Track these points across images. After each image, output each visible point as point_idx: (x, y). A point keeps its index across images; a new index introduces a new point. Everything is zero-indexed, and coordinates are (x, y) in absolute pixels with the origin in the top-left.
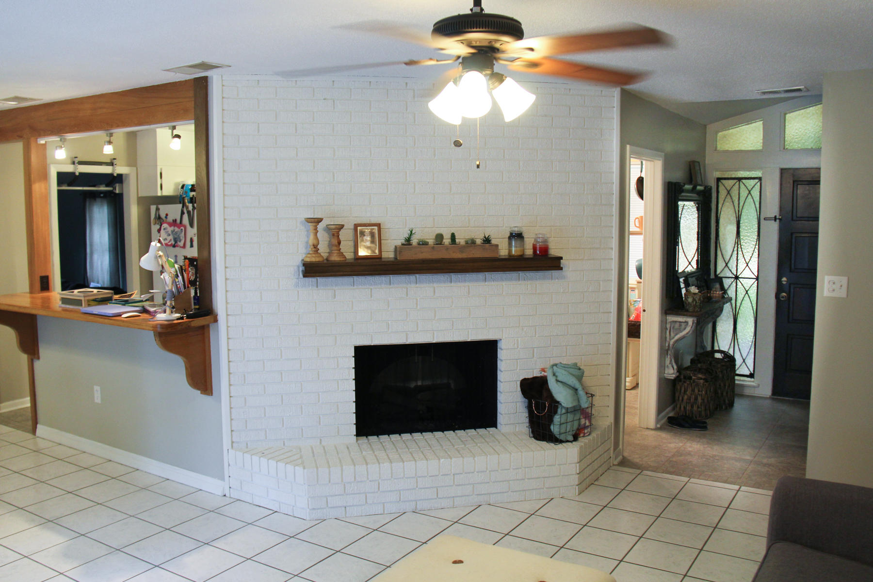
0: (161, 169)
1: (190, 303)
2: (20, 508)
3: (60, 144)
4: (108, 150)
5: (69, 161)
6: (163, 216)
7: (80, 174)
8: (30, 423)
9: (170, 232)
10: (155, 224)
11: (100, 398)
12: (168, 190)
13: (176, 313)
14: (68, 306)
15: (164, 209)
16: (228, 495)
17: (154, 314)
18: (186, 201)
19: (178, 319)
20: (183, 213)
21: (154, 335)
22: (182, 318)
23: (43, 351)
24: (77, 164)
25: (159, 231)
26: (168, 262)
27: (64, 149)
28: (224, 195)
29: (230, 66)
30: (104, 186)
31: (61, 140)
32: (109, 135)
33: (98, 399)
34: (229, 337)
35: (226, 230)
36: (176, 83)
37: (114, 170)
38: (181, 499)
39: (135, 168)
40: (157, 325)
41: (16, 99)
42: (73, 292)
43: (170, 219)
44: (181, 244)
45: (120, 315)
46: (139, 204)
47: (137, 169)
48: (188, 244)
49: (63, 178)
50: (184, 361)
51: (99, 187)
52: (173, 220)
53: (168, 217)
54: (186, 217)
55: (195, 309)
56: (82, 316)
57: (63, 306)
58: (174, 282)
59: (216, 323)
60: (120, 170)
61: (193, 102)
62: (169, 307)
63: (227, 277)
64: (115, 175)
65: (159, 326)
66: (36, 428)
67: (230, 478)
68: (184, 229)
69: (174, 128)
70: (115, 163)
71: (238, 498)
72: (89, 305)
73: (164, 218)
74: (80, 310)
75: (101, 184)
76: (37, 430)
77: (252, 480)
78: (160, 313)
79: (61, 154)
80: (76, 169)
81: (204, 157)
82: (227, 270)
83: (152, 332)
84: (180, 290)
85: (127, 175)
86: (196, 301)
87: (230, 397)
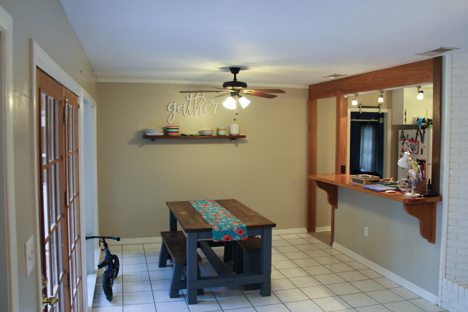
0: (406, 110)
1: (425, 188)
2: (323, 285)
3: (355, 97)
4: (381, 100)
5: (357, 107)
6: (405, 136)
7: (362, 112)
8: (330, 240)
9: (409, 145)
10: (401, 140)
11: (367, 234)
12: (409, 121)
13: (417, 193)
14: (355, 183)
15: (406, 132)
16: (439, 305)
17: (404, 192)
18: (420, 128)
19: (418, 197)
20: (417, 135)
21: (404, 205)
22: (421, 197)
23: (340, 205)
24: (361, 108)
25: (403, 144)
26: (414, 164)
27: (357, 100)
28: (451, 126)
29: (459, 49)
30: (374, 119)
31: (355, 96)
32: (381, 92)
33: (366, 234)
34: (449, 211)
35: (451, 146)
36: (422, 61)
37: (379, 110)
38: (409, 301)
39: (391, 109)
40: (406, 199)
41: (335, 75)
42: (358, 176)
43: (410, 138)
44: (416, 152)
45: (384, 191)
46: (392, 129)
47: (392, 110)
48: (420, 152)
49: (354, 115)
50: (419, 221)
51: (371, 120)
52: (411, 138)
53: (409, 136)
54: (419, 137)
55: (428, 191)
56: (363, 189)
57: (353, 183)
58: (417, 176)
59: (441, 202)
60: (383, 110)
61: (433, 72)
62: (413, 189)
63: (450, 175)
64: (380, 113)
65: (407, 200)
66: (333, 243)
67: (442, 296)
68: (417, 144)
69: (420, 87)
70: (381, 107)
71: (447, 310)
72: (367, 184)
73: (406, 137)
74: (362, 186)
75: (372, 118)
76: (333, 244)
77: (458, 301)
78: (408, 192)
79: (355, 103)
80: (360, 110)
81: (439, 104)
82: (450, 170)
83: (403, 203)
84: (420, 180)
85: (386, 113)
86: (429, 187)
87: (447, 246)
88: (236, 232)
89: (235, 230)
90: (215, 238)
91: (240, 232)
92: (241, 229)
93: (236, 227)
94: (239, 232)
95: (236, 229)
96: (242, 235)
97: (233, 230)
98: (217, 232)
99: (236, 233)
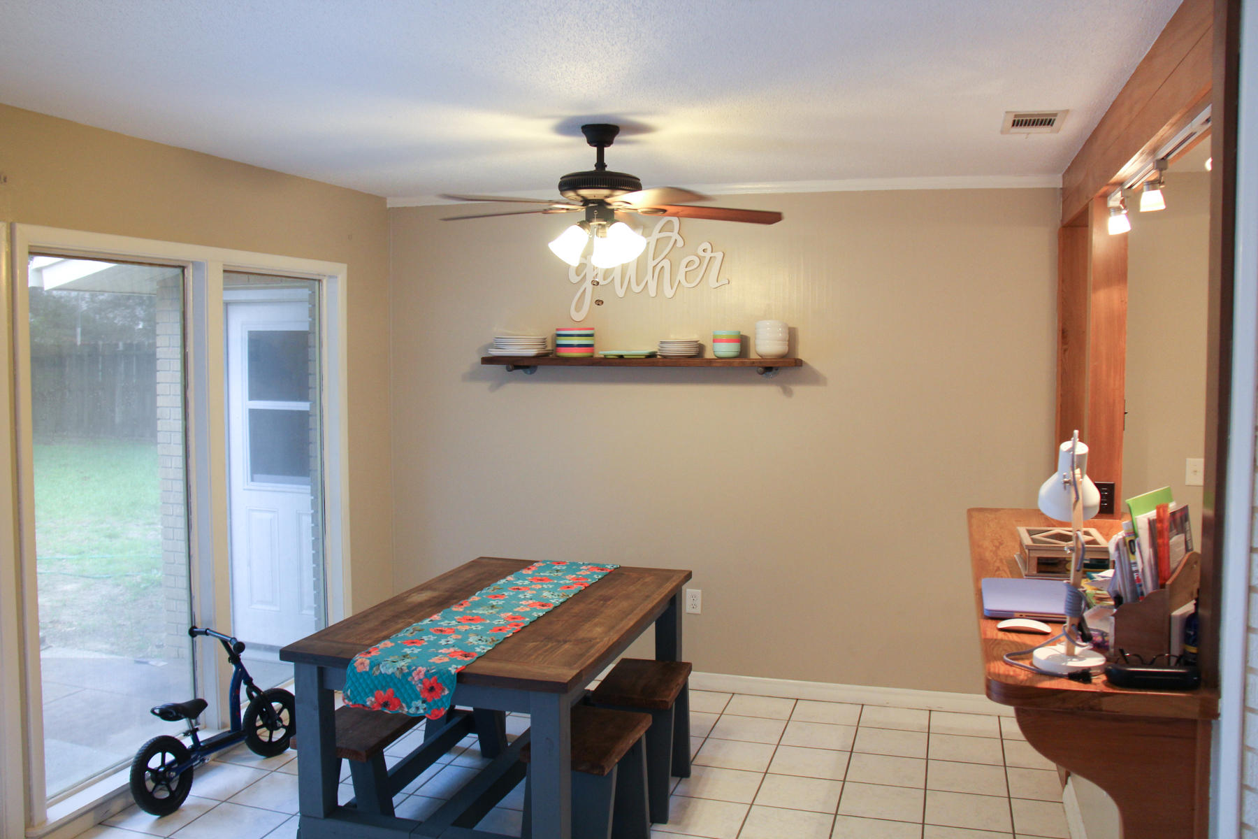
88: (419, 687)
89: (416, 679)
90: (349, 693)
91: (432, 689)
92: (436, 680)
93: (423, 669)
94: (429, 688)
95: (422, 677)
96: (436, 699)
97: (410, 678)
98: (361, 674)
99: (418, 689)
